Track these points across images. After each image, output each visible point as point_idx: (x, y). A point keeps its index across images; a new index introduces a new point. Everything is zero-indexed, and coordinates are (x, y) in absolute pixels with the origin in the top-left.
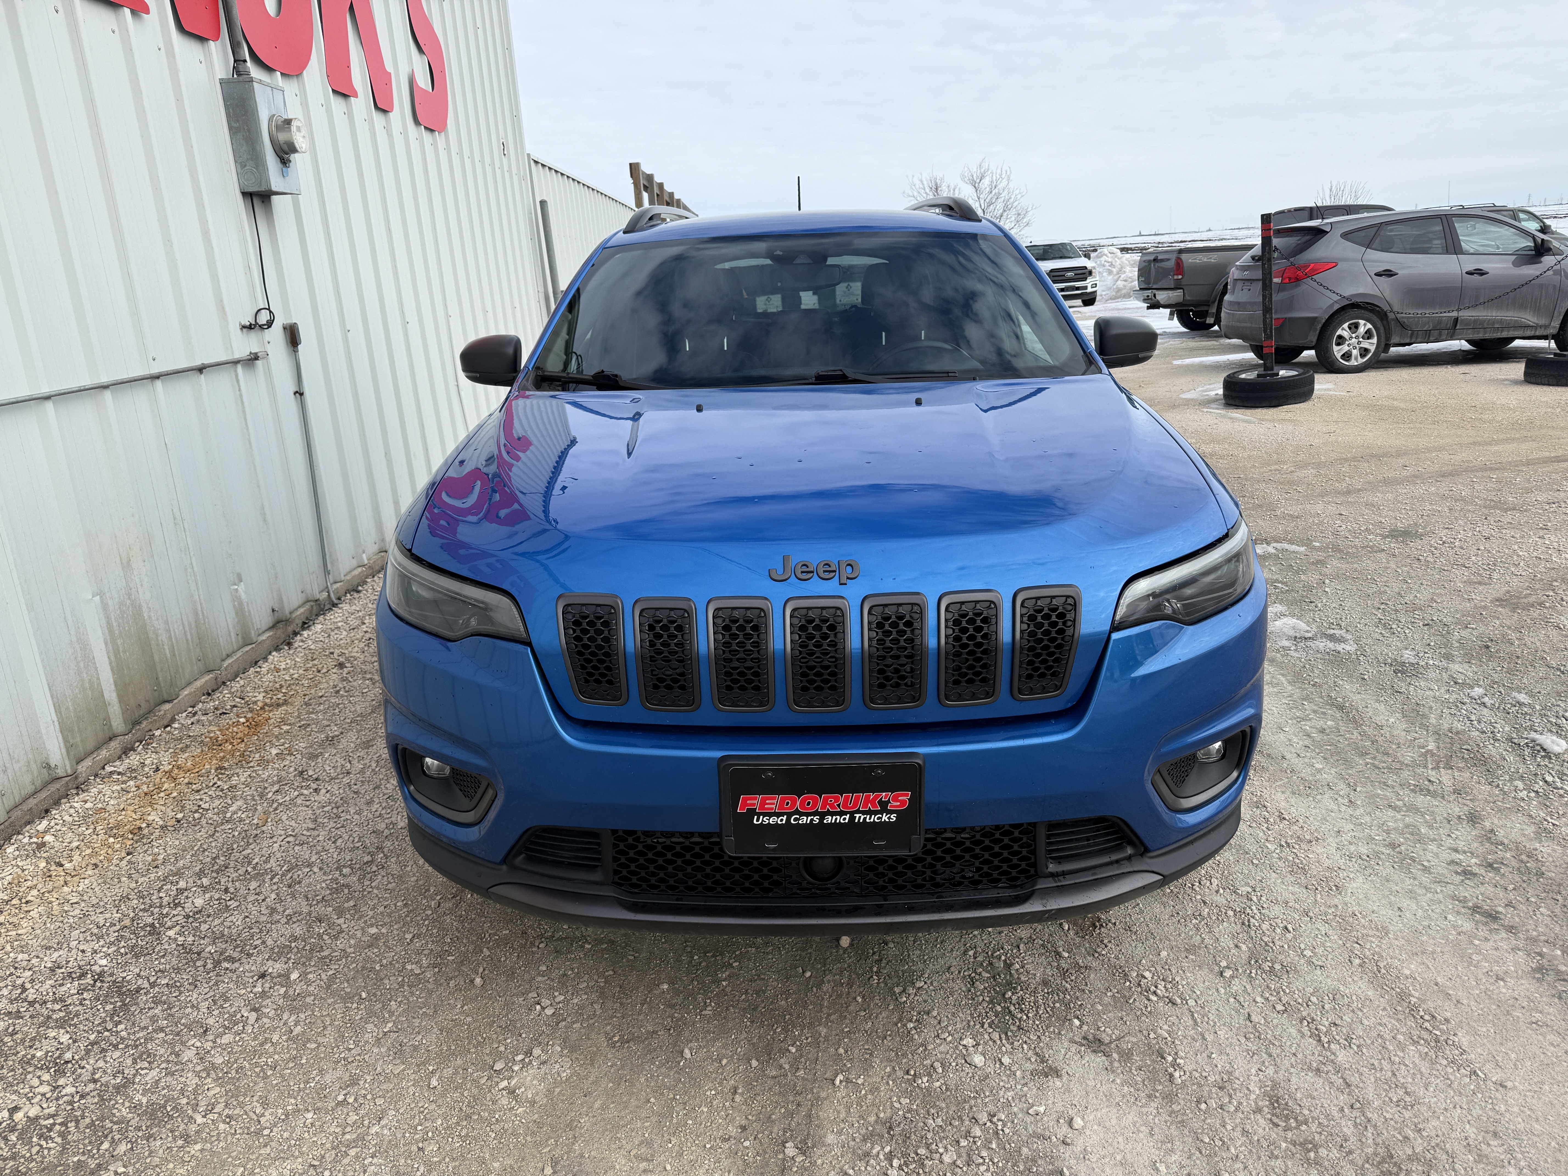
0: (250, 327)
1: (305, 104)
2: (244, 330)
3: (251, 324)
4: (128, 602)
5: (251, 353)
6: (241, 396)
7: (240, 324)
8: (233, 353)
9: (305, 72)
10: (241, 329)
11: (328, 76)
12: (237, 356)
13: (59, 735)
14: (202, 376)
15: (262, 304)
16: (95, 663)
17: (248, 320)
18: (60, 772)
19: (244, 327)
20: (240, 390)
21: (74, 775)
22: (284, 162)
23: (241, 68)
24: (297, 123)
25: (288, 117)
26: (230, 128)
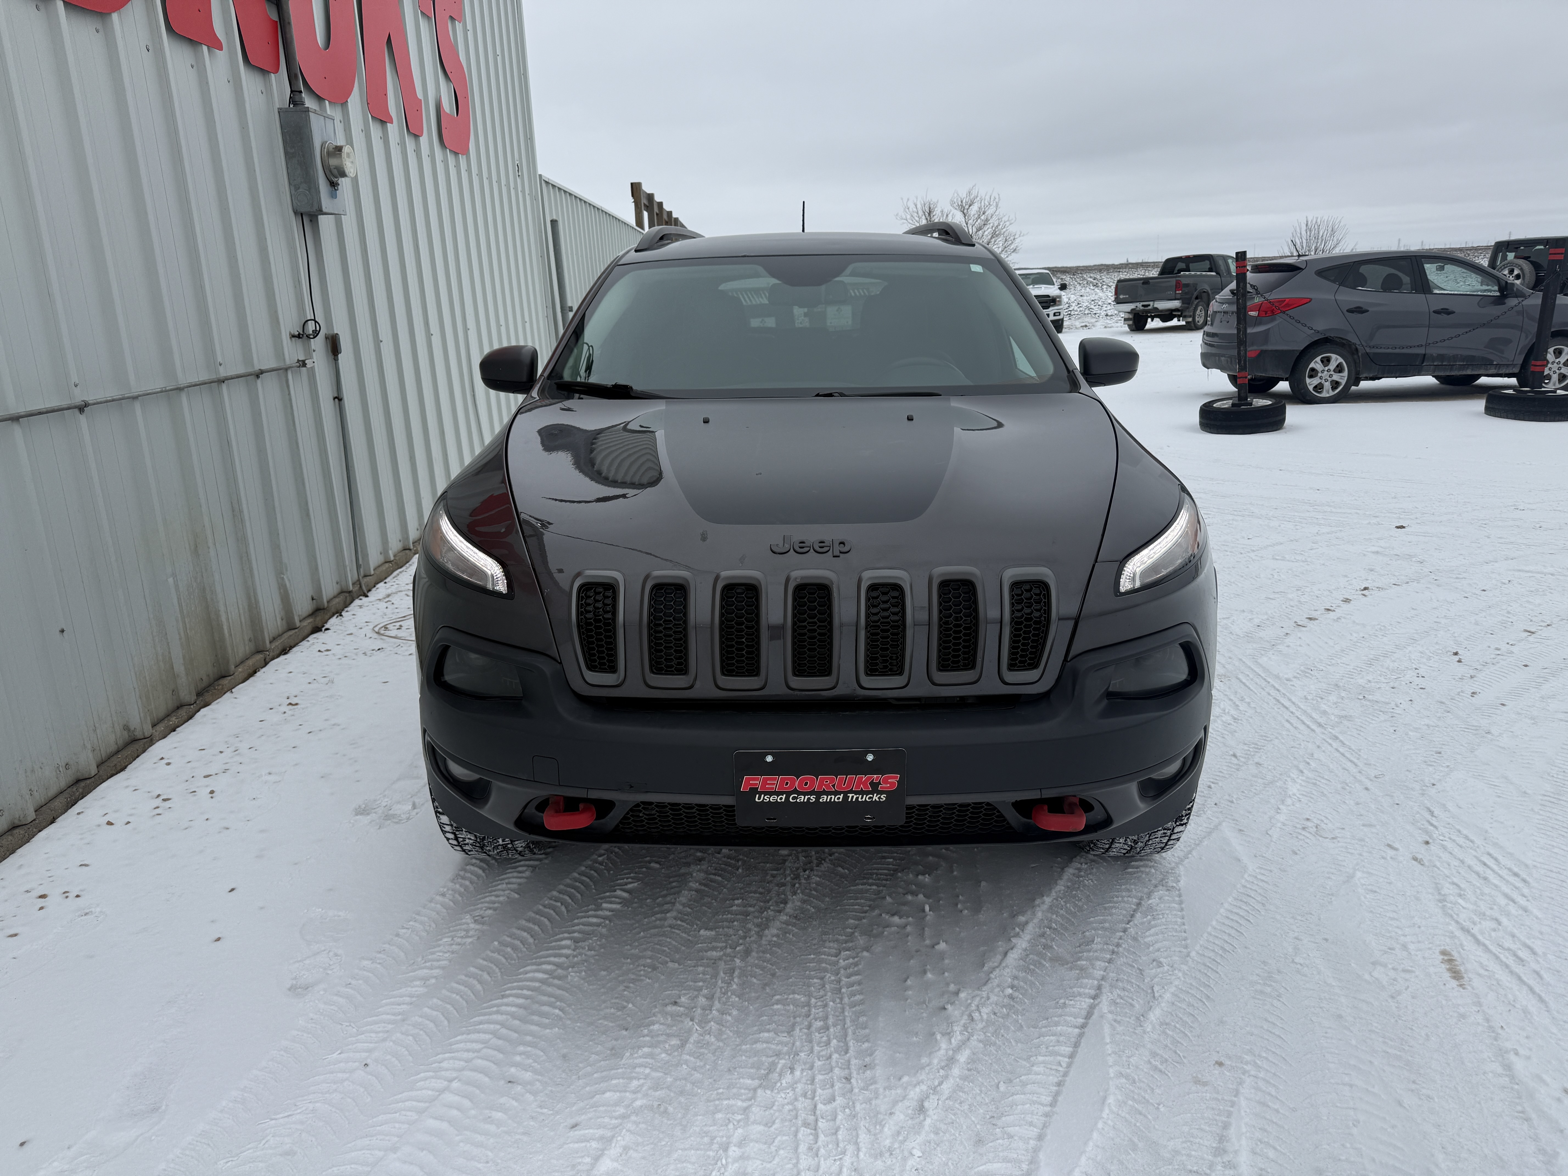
0: (299, 336)
1: (347, 130)
4: (195, 584)
5: (298, 361)
6: (290, 400)
7: (290, 333)
8: (284, 359)
9: (349, 100)
10: (291, 339)
11: (368, 105)
12: (288, 362)
13: (139, 699)
14: (259, 382)
15: (310, 316)
16: (168, 639)
17: (296, 329)
18: (139, 734)
19: (293, 336)
20: (289, 394)
21: (150, 738)
22: (333, 185)
23: (297, 98)
24: (346, 149)
25: (339, 144)
26: (286, 154)
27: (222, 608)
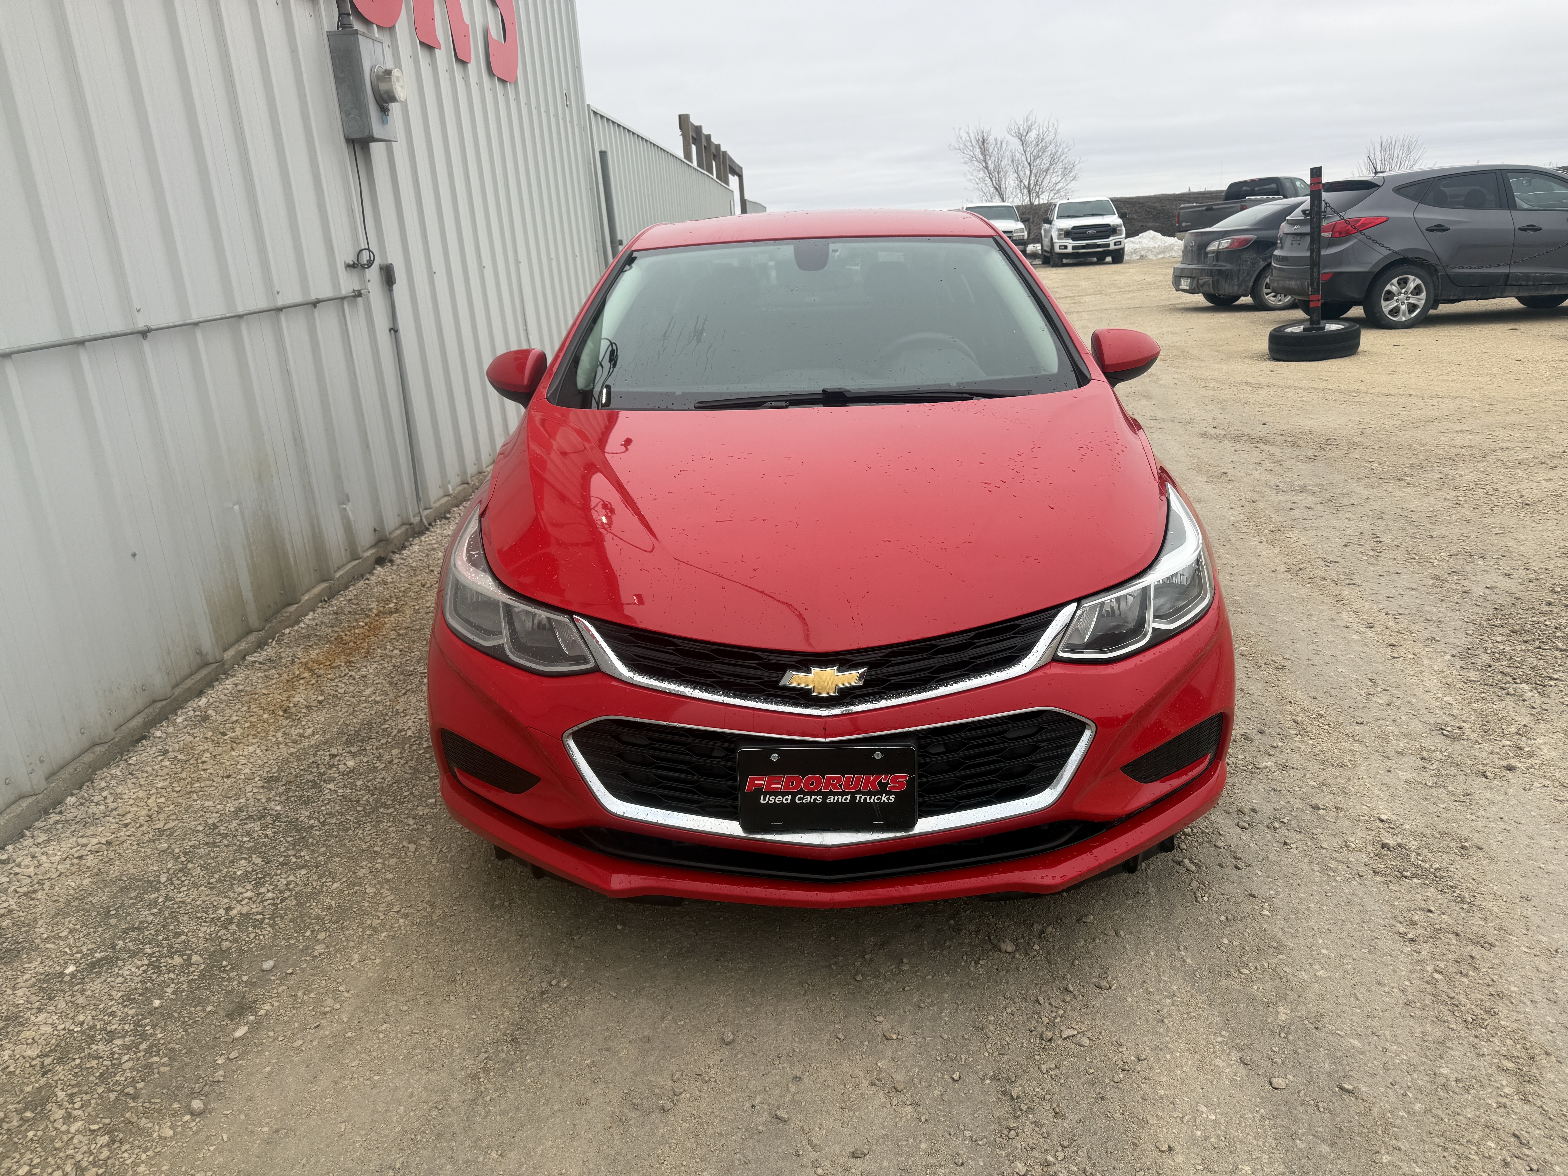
0: (353, 266)
1: (396, 56)
4: (260, 513)
5: (354, 291)
6: (347, 329)
7: (345, 262)
8: (341, 290)
9: (397, 26)
10: (346, 268)
11: (415, 28)
12: (343, 293)
13: (210, 625)
14: (316, 311)
15: (364, 246)
16: (234, 564)
17: (351, 259)
18: (210, 659)
19: (348, 266)
20: (346, 323)
21: (222, 662)
22: (384, 110)
23: (345, 20)
24: (396, 73)
25: (388, 68)
26: (336, 78)
27: (287, 537)
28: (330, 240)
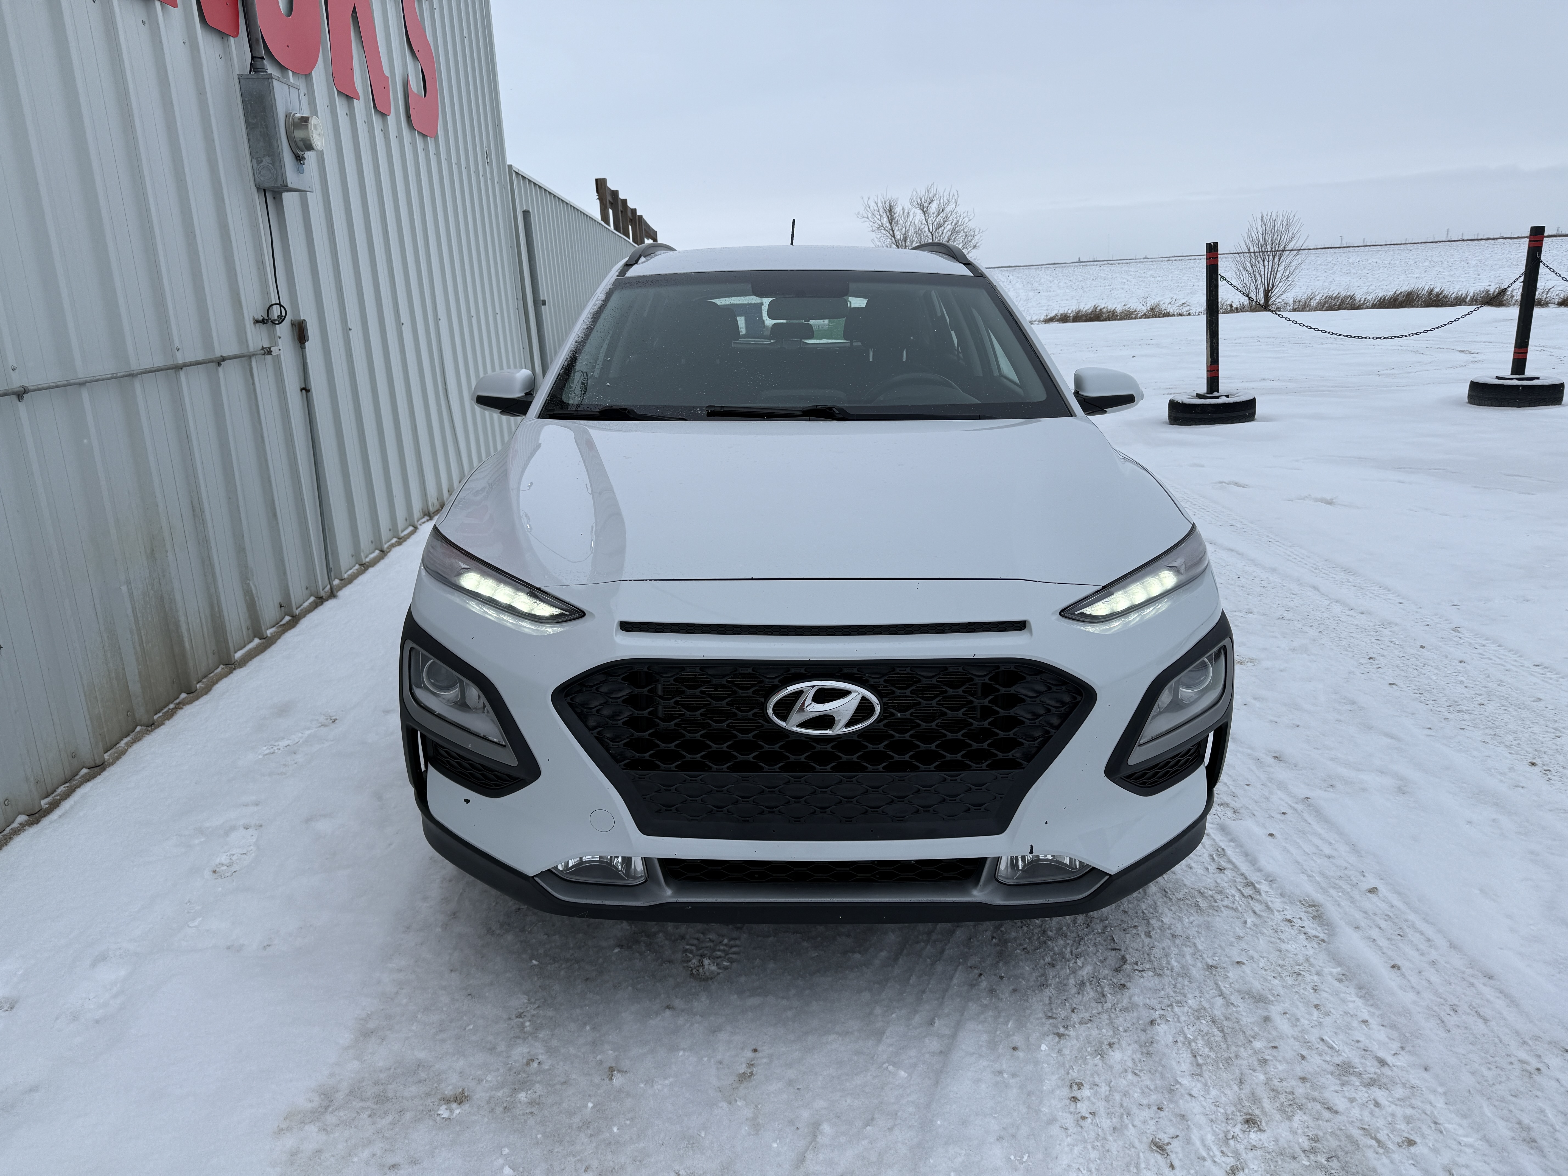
0: (263, 321)
1: (312, 103)
2: (257, 325)
3: (263, 319)
4: (151, 592)
5: (263, 348)
6: (255, 390)
7: (254, 318)
8: (248, 346)
9: (313, 73)
10: (254, 323)
11: (334, 77)
12: (251, 349)
13: (89, 724)
14: (220, 369)
15: (275, 300)
16: (120, 653)
17: (260, 314)
19: (257, 322)
20: (254, 384)
22: (299, 159)
23: (258, 64)
24: (313, 121)
25: (304, 115)
26: (247, 124)
27: (182, 618)
28: (238, 294)
